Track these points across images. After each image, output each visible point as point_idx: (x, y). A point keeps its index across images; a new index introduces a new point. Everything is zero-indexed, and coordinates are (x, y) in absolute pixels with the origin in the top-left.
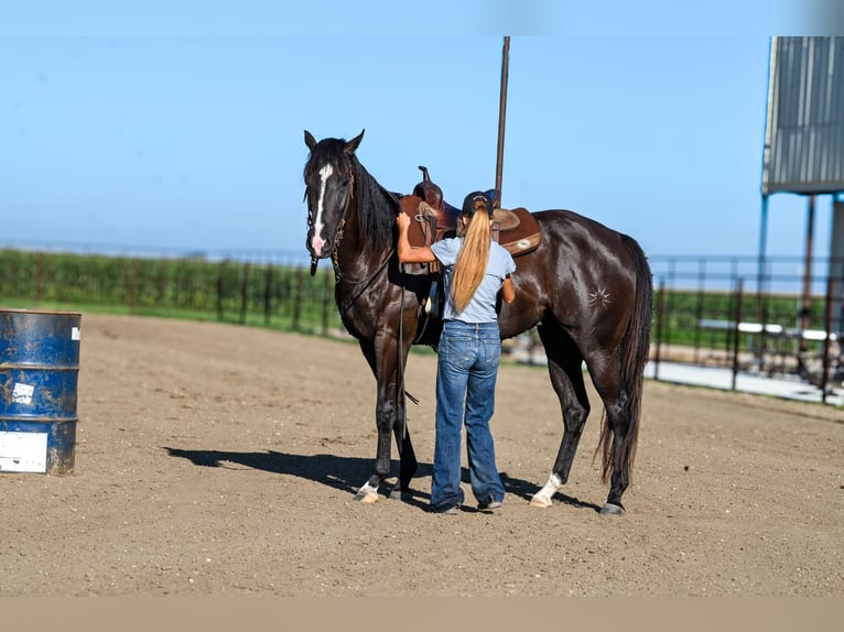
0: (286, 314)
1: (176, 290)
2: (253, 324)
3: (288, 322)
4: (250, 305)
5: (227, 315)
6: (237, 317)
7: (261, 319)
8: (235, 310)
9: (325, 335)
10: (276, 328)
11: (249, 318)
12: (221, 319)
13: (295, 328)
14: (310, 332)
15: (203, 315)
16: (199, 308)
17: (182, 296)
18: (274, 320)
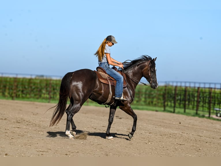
0: (193, 108)
1: (145, 98)
2: (179, 113)
3: (193, 112)
4: (177, 105)
5: (167, 108)
6: (172, 110)
7: (182, 110)
8: (171, 106)
9: (209, 117)
10: (188, 114)
11: (177, 110)
12: (165, 110)
13: (197, 114)
14: (203, 116)
15: (157, 108)
16: (155, 105)
17: (148, 100)
18: (187, 111)
